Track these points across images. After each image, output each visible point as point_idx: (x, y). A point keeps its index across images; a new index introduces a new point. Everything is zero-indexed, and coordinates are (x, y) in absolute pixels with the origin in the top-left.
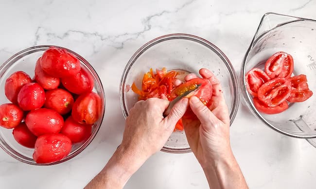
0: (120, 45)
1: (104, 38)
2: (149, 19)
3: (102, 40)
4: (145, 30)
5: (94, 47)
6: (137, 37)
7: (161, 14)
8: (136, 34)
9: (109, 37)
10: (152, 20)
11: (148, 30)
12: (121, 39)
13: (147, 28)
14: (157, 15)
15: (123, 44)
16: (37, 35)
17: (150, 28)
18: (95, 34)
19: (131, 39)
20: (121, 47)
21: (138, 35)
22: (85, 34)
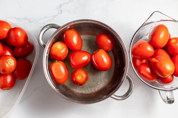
2: (61, 6)
3: (30, 22)
4: (59, 14)
6: (53, 19)
7: (69, 3)
8: (52, 17)
9: (35, 20)
11: (61, 13)
13: (60, 12)
14: (66, 3)
15: (44, 24)
17: (62, 12)
18: (25, 19)
19: (50, 20)
21: (54, 17)
22: (18, 19)
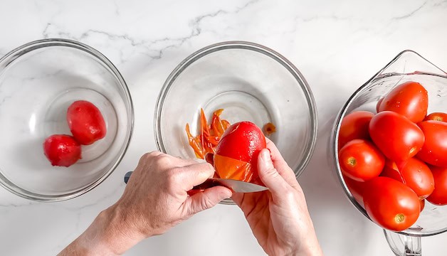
0: (158, 54)
1: (135, 43)
2: (199, 20)
3: (134, 45)
4: (193, 35)
5: (122, 54)
6: (181, 44)
7: (215, 15)
8: (180, 39)
9: (143, 42)
10: (202, 21)
11: (197, 35)
12: (160, 46)
13: (196, 32)
14: (210, 15)
15: (161, 52)
16: (45, 34)
17: (199, 33)
18: (124, 37)
19: (173, 46)
20: (158, 57)
21: (183, 41)
22: (111, 36)
